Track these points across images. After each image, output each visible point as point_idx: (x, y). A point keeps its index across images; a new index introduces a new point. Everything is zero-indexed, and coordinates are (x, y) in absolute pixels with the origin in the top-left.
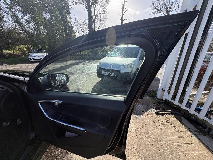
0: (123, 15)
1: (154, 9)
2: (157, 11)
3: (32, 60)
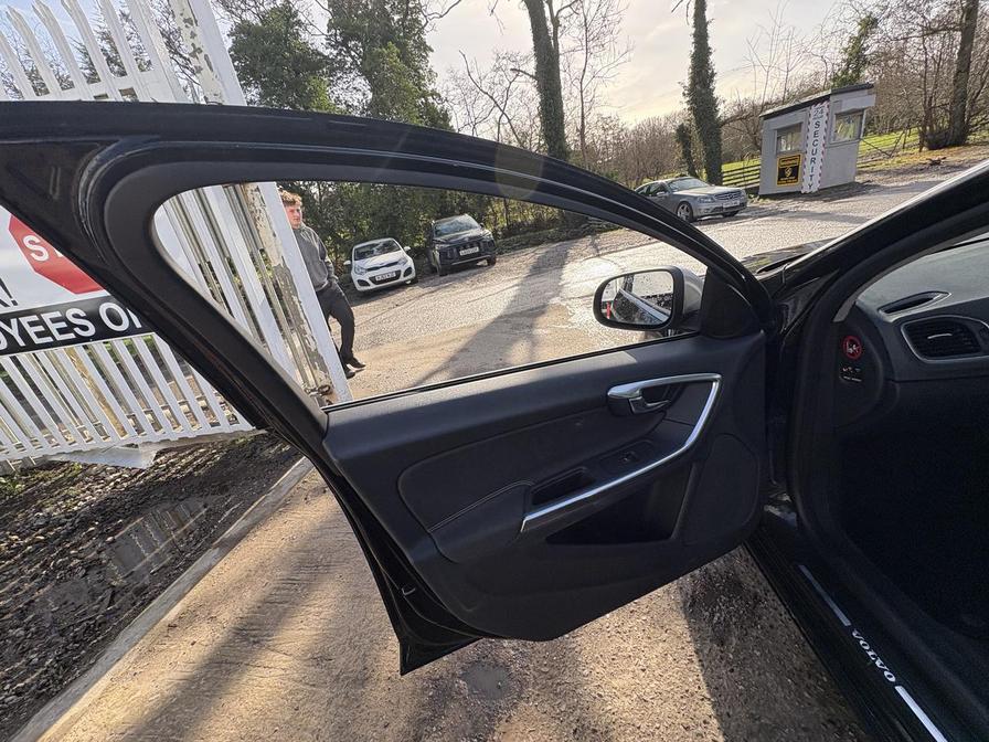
3: (368, 285)
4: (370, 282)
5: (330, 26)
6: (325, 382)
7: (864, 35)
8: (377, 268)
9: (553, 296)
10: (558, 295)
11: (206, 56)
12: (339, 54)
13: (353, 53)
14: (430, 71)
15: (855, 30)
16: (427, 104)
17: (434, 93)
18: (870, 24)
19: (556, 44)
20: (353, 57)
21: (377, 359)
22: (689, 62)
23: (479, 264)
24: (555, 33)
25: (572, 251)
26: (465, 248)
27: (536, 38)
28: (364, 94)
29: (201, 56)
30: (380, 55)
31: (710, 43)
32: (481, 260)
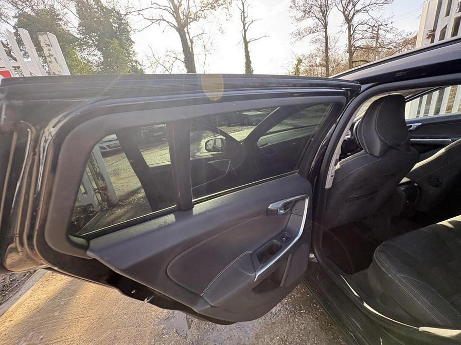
0: (245, 31)
1: (298, 12)
2: (302, 14)
3: (106, 149)
4: (107, 148)
5: (80, 25)
6: (103, 185)
7: (299, 64)
8: (111, 141)
9: (197, 152)
10: (199, 152)
11: (55, 58)
12: (85, 37)
13: (93, 39)
14: (134, 51)
15: (296, 62)
16: (132, 65)
17: (136, 61)
18: (300, 61)
19: (192, 50)
20: (93, 41)
21: (120, 180)
22: (244, 65)
23: (163, 139)
24: (192, 46)
25: (204, 135)
26: (156, 132)
27: (183, 47)
28: (99, 58)
29: (53, 58)
30: (109, 42)
31: (251, 59)
32: (164, 138)
